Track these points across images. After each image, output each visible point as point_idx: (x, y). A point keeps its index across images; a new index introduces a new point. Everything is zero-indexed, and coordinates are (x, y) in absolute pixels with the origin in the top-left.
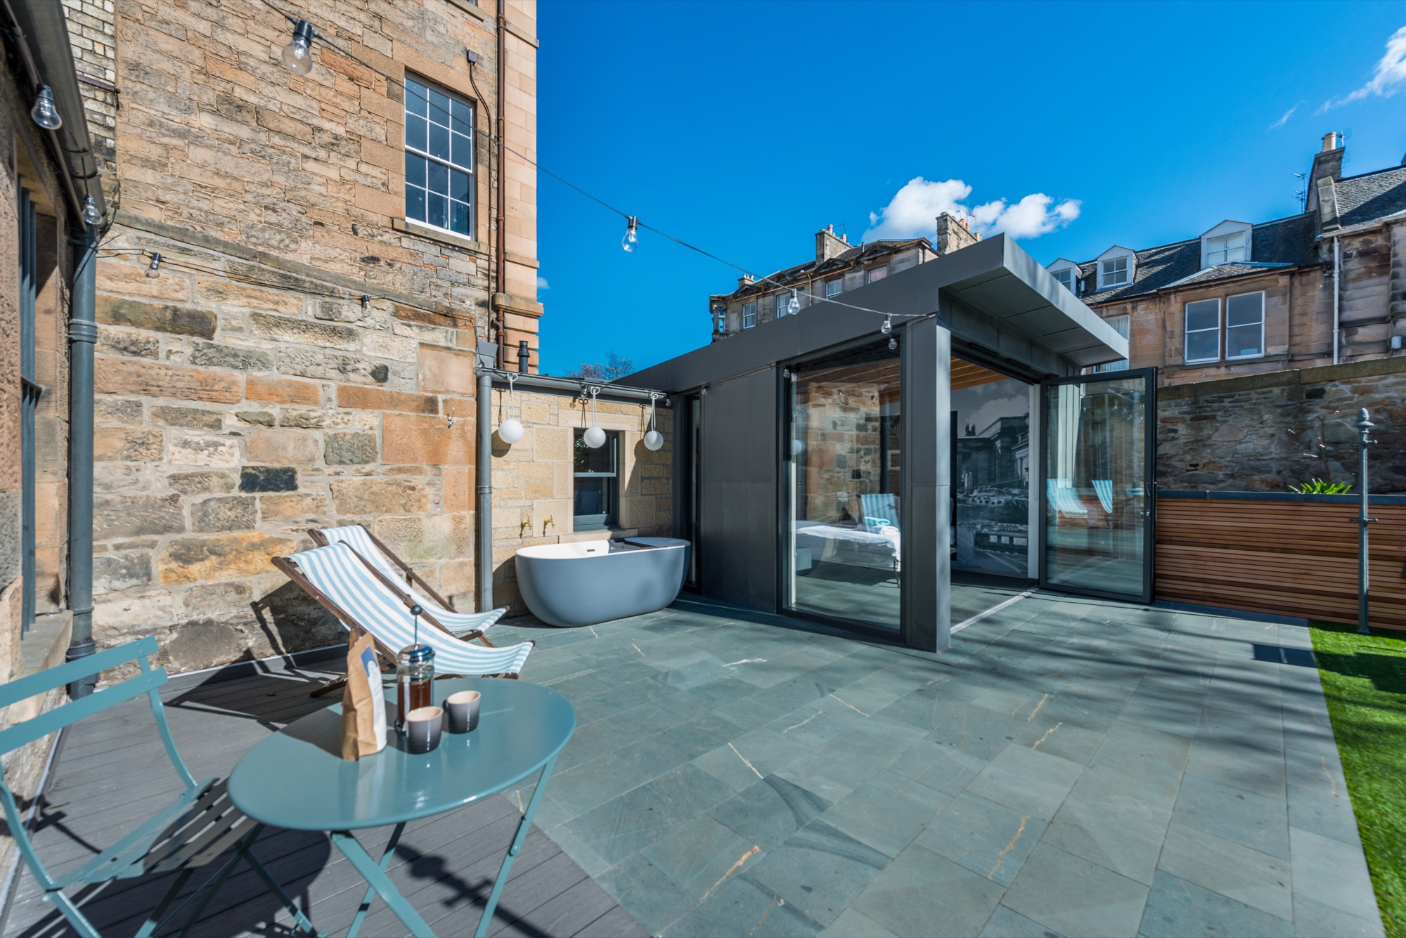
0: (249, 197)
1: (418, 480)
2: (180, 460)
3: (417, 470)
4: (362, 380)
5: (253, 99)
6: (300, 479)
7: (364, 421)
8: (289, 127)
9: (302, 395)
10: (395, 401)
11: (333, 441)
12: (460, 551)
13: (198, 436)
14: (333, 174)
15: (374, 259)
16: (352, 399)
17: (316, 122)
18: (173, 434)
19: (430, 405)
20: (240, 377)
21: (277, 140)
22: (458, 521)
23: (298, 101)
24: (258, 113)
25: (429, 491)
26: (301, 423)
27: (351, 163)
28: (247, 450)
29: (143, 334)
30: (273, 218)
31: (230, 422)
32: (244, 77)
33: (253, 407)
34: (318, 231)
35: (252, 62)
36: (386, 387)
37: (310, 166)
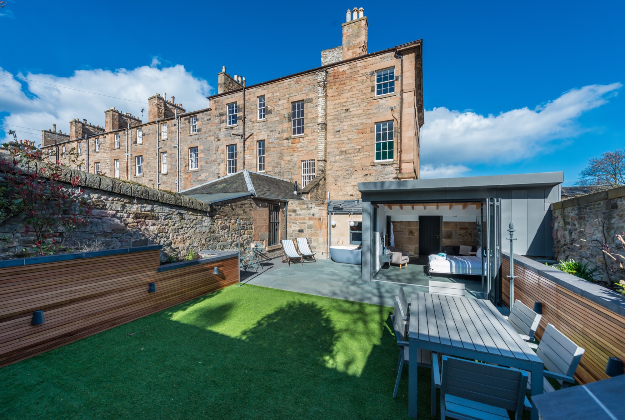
0: (344, 170)
1: (318, 232)
2: (293, 228)
3: (318, 230)
4: (311, 216)
5: (345, 149)
6: (304, 231)
7: (311, 222)
8: (351, 151)
9: (304, 219)
10: (315, 219)
11: (308, 225)
12: (324, 245)
13: (295, 225)
14: (359, 158)
15: (367, 175)
16: (310, 219)
17: (355, 148)
18: (293, 225)
19: (320, 219)
20: (299, 217)
21: (349, 155)
22: (324, 239)
23: (352, 145)
24: (345, 151)
25: (320, 234)
26: (304, 223)
27: (362, 154)
28: (299, 227)
29: (291, 213)
30: (348, 172)
31: (298, 223)
32: (344, 145)
33: (299, 221)
34: (355, 173)
35: (345, 141)
36: (314, 217)
37: (355, 158)
